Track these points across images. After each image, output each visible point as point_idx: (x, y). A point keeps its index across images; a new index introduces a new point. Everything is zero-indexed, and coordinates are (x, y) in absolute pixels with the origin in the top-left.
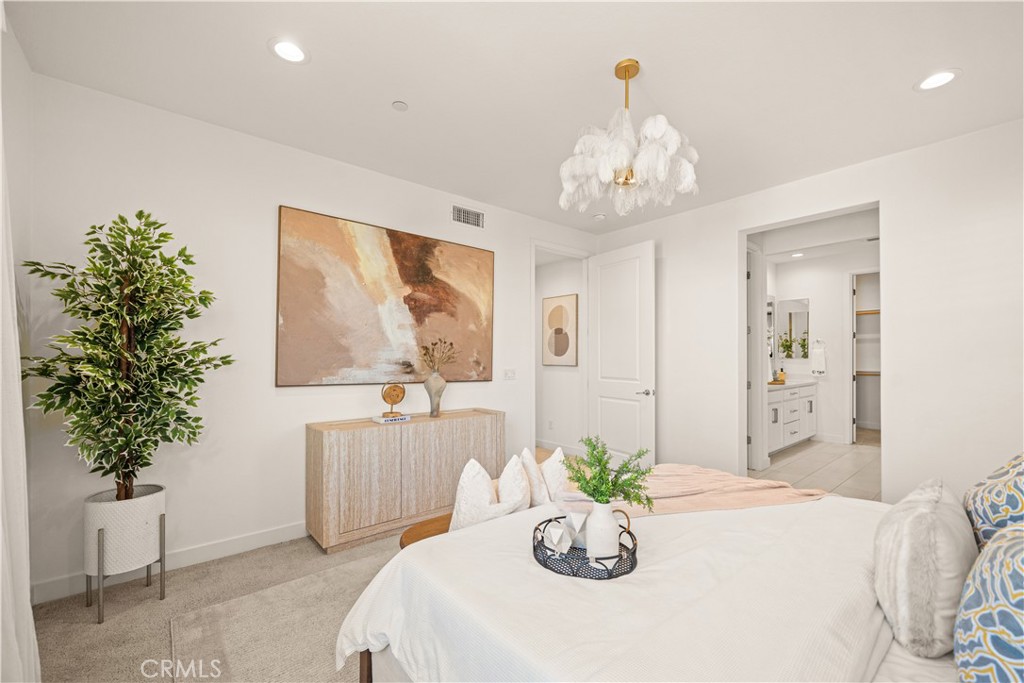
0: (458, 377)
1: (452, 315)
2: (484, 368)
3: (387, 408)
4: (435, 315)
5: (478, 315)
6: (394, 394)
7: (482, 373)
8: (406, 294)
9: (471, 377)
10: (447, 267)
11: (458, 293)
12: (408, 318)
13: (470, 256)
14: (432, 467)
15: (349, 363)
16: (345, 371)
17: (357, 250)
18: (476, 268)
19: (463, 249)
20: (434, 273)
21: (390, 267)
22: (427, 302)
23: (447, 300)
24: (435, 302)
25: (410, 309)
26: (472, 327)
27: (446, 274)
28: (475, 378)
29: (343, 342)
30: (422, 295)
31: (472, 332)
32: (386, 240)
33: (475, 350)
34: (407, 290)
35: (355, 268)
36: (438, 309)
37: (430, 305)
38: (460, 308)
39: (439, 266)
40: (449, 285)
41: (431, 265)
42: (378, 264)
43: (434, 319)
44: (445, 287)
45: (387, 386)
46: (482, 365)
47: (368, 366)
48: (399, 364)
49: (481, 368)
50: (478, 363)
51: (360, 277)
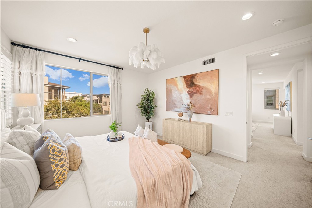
0: (203, 113)
1: (201, 94)
2: (213, 110)
3: (179, 118)
4: (195, 95)
5: (211, 93)
6: (181, 115)
7: (213, 112)
8: (188, 91)
9: (208, 113)
10: (199, 80)
11: (203, 87)
12: (188, 96)
13: (208, 74)
14: (182, 133)
15: (176, 107)
16: (175, 109)
17: (177, 83)
18: (210, 77)
19: (205, 73)
20: (195, 83)
21: (184, 85)
22: (193, 91)
23: (199, 90)
24: (195, 91)
25: (189, 94)
26: (209, 97)
27: (199, 82)
28: (210, 113)
29: (175, 103)
30: (192, 90)
31: (209, 99)
32: (183, 78)
33: (210, 104)
34: (188, 90)
35: (177, 87)
36: (196, 93)
37: (194, 92)
38: (204, 91)
39: (197, 81)
40: (200, 85)
41: (194, 81)
42: (181, 85)
43: (195, 96)
44: (199, 86)
45: (179, 112)
46: (213, 109)
47: (179, 108)
48: (185, 107)
49: (212, 110)
50: (211, 109)
51: (178, 89)
